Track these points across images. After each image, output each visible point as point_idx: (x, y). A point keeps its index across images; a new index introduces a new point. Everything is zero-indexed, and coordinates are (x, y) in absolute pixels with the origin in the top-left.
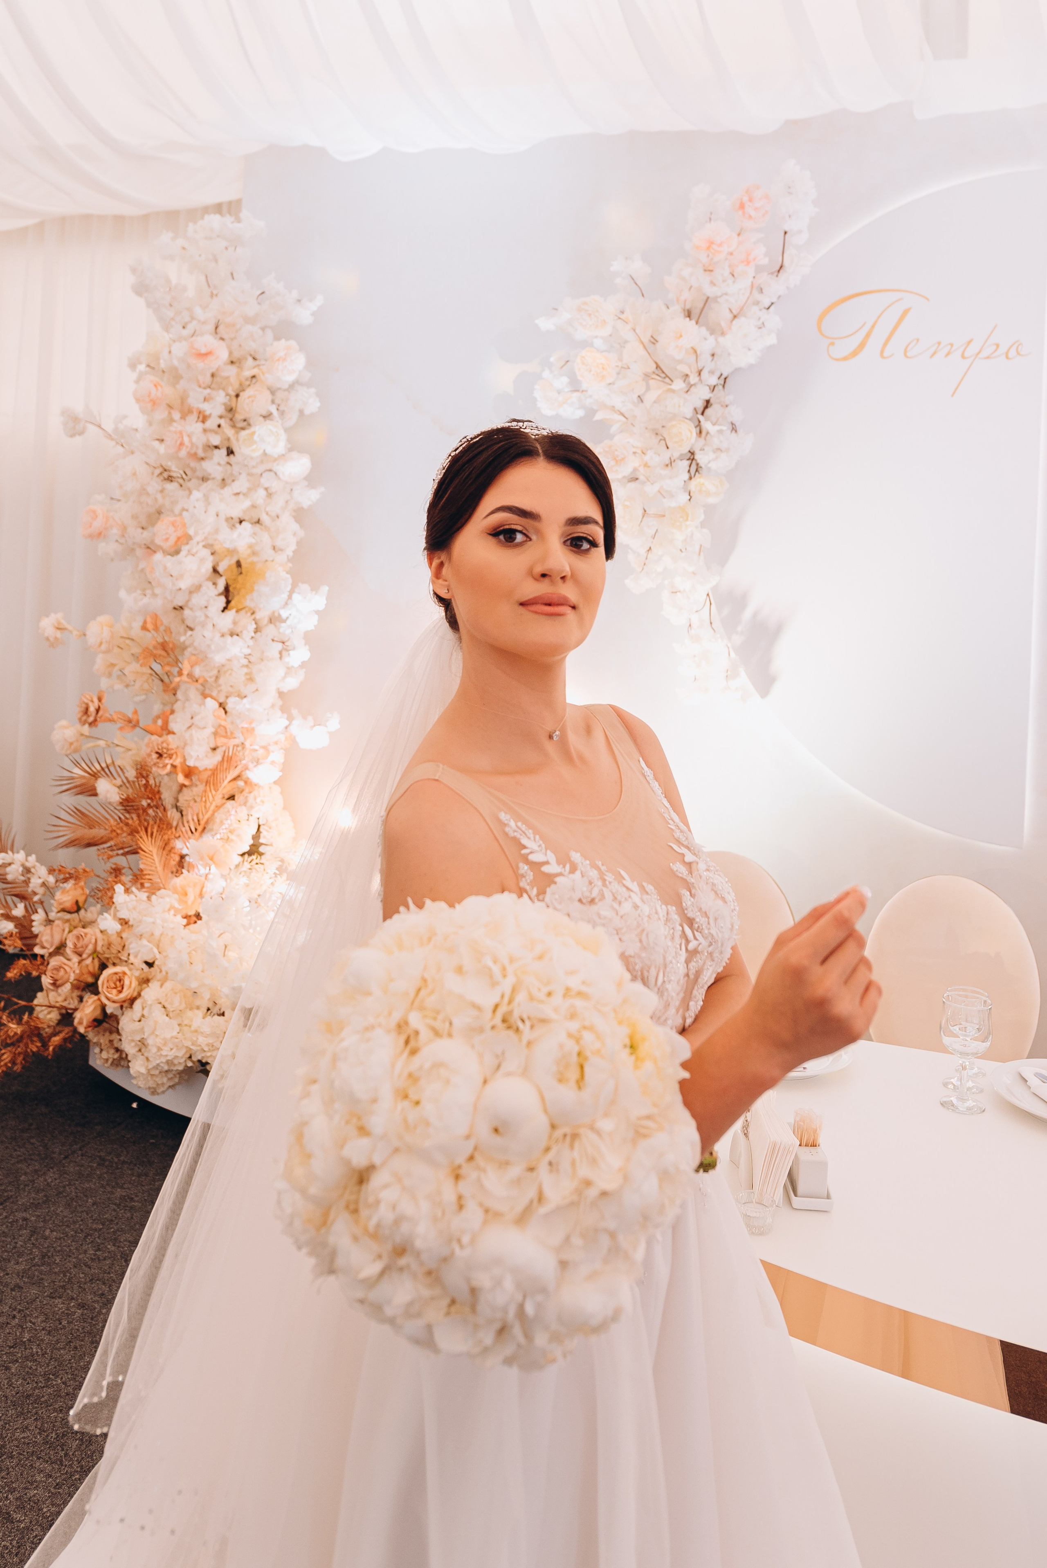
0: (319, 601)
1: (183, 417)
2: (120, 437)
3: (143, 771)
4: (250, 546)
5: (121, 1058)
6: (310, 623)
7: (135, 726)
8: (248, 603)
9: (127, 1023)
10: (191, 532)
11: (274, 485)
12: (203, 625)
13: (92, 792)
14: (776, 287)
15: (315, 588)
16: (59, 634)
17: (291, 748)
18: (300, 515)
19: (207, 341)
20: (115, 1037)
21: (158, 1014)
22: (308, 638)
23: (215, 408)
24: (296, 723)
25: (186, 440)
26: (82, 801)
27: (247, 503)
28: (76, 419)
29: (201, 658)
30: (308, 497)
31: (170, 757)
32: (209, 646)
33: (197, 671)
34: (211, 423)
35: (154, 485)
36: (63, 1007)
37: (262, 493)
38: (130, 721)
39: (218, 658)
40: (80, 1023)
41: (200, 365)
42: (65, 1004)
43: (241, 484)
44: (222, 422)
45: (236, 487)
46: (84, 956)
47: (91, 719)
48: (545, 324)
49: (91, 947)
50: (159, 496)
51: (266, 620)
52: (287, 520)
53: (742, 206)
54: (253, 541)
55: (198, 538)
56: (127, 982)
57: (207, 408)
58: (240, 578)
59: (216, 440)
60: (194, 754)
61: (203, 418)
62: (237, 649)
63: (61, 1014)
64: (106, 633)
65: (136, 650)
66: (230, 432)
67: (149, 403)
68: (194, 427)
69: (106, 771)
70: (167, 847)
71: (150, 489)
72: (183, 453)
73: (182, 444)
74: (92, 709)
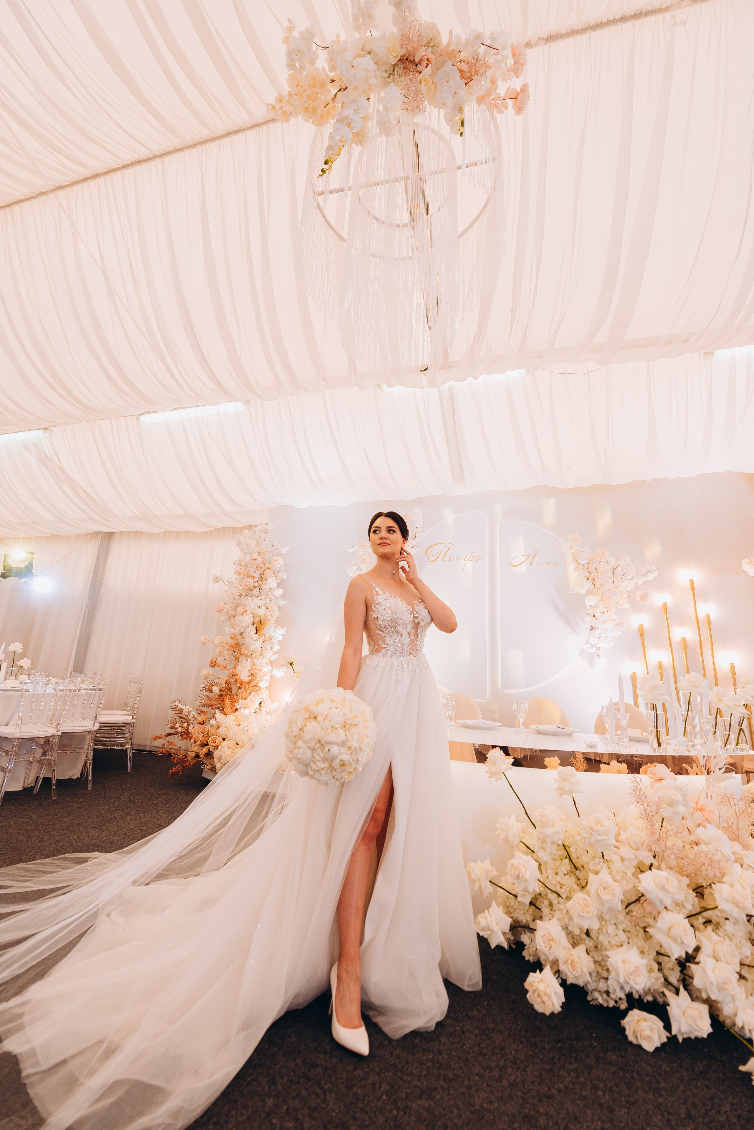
0: (283, 632)
1: (248, 578)
2: (230, 583)
3: (227, 683)
4: (264, 615)
5: (213, 768)
6: (280, 638)
7: (226, 669)
8: (263, 632)
9: (216, 754)
10: (247, 609)
11: (273, 598)
12: (249, 637)
13: (211, 691)
15: (282, 627)
16: (206, 641)
17: (272, 676)
18: (280, 608)
19: (256, 556)
20: (211, 760)
21: (226, 748)
22: (280, 642)
23: (257, 575)
24: (274, 669)
25: (248, 583)
26: (207, 693)
27: (264, 602)
28: (217, 578)
29: (248, 648)
30: (282, 603)
31: (236, 675)
32: (250, 643)
33: (246, 652)
34: (255, 580)
35: (238, 598)
36: (197, 753)
37: (268, 599)
38: (225, 667)
39: (253, 647)
40: (201, 754)
41: (254, 562)
42: (197, 751)
43: (263, 597)
44: (259, 580)
45: (261, 597)
46: (205, 734)
47: (213, 665)
48: (350, 551)
49: (207, 731)
50: (239, 600)
51: (268, 639)
52: (275, 608)
54: (265, 613)
55: (249, 611)
56: (217, 740)
57: (254, 575)
58: (261, 626)
59: (256, 585)
60: (243, 675)
61: (254, 578)
62: (258, 645)
63: (196, 755)
64: (220, 640)
65: (228, 647)
66: (261, 583)
67: (239, 573)
68: (251, 580)
69: (216, 684)
70: (232, 703)
71: (236, 598)
72: (247, 588)
73: (247, 585)
74: (214, 661)
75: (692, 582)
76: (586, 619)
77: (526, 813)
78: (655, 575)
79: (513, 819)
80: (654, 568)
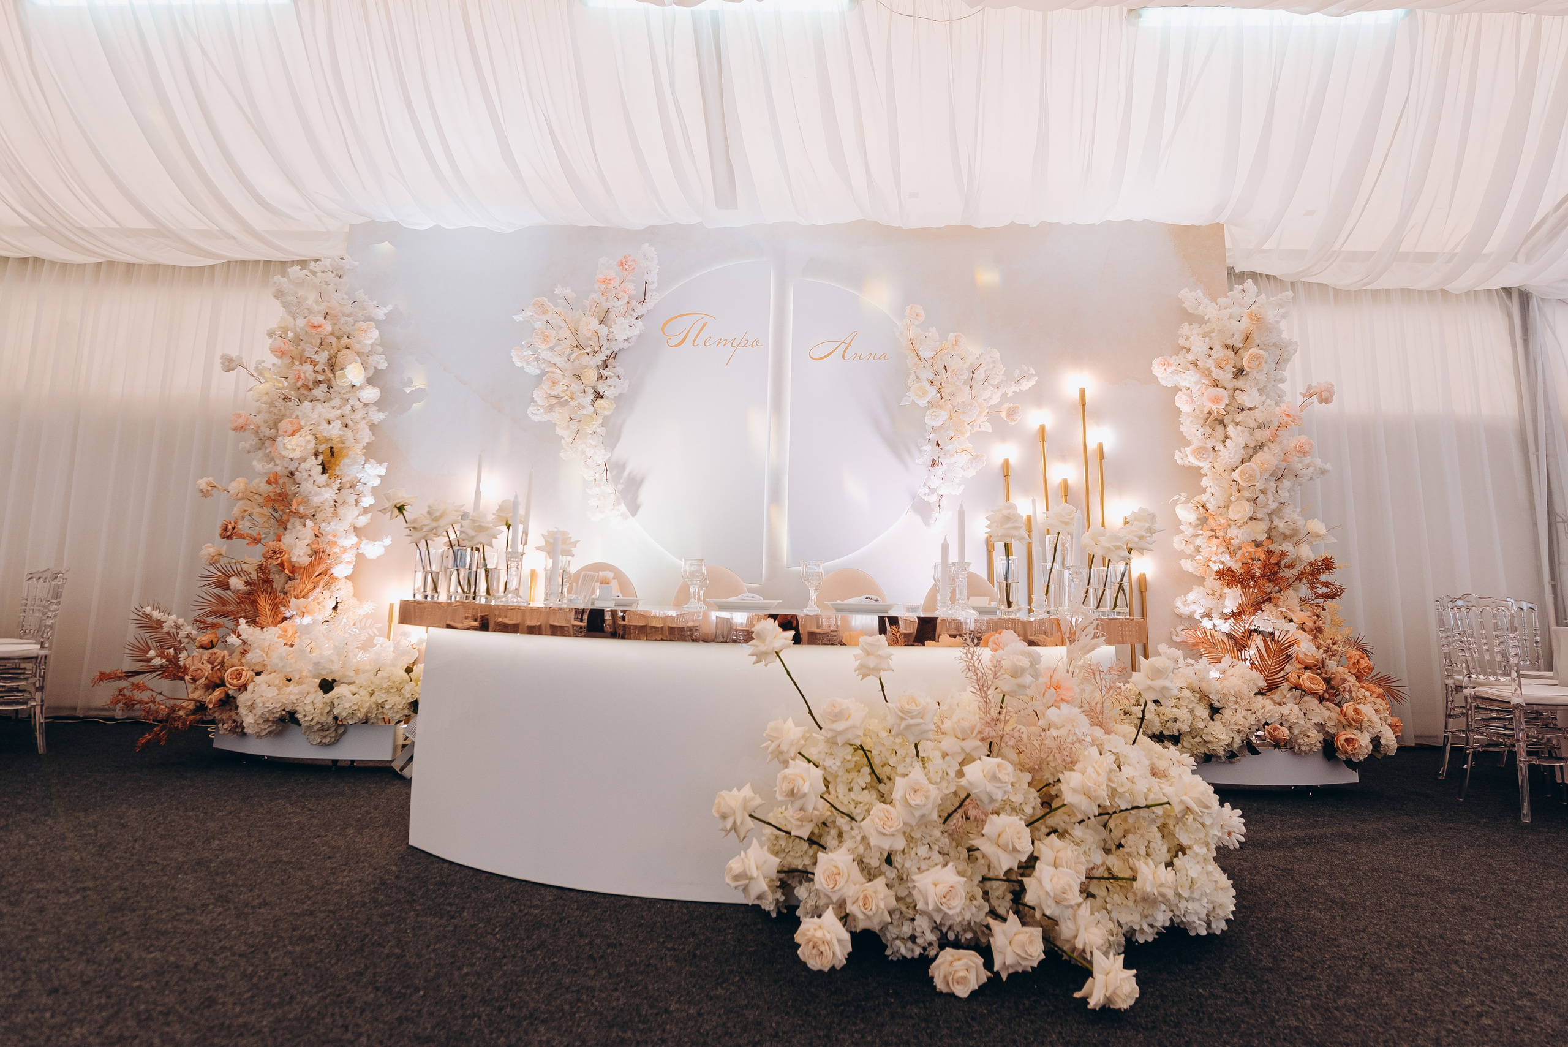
0: (382, 470)
1: (301, 364)
2: (260, 373)
3: (261, 569)
4: (340, 437)
5: (237, 727)
6: (377, 482)
7: (257, 543)
8: (337, 472)
9: (243, 699)
10: (303, 423)
11: (357, 405)
12: (307, 481)
13: (226, 587)
14: (641, 310)
15: (380, 463)
16: (210, 488)
17: (360, 557)
18: (373, 427)
19: (318, 319)
20: (233, 714)
21: (264, 686)
22: (374, 491)
23: (322, 358)
24: (364, 542)
25: (302, 375)
26: (217, 591)
27: (339, 412)
28: (230, 361)
29: (306, 501)
30: (378, 417)
31: (281, 553)
32: (310, 492)
33: (301, 510)
34: (319, 368)
35: (280, 403)
36: (200, 702)
37: (348, 407)
38: (255, 539)
39: (316, 500)
40: (210, 702)
41: (314, 331)
42: (200, 699)
43: (336, 402)
44: (326, 368)
45: (332, 403)
46: (216, 664)
47: (229, 533)
48: (518, 318)
49: (220, 658)
50: (282, 408)
51: (348, 486)
52: (363, 425)
53: (622, 264)
54: (342, 433)
55: (307, 429)
56: (244, 674)
57: (316, 358)
58: (333, 460)
59: (321, 378)
60: (297, 553)
61: (314, 363)
62: (328, 495)
63: (197, 706)
64: (242, 487)
65: (261, 500)
66: (331, 375)
67: (281, 354)
68: (308, 368)
69: (238, 574)
70: (275, 607)
71: (277, 404)
72: (300, 383)
73: (299, 377)
74: (230, 527)
75: (1083, 393)
76: (925, 448)
77: (810, 712)
78: (1032, 383)
79: (790, 722)
80: (1032, 371)
